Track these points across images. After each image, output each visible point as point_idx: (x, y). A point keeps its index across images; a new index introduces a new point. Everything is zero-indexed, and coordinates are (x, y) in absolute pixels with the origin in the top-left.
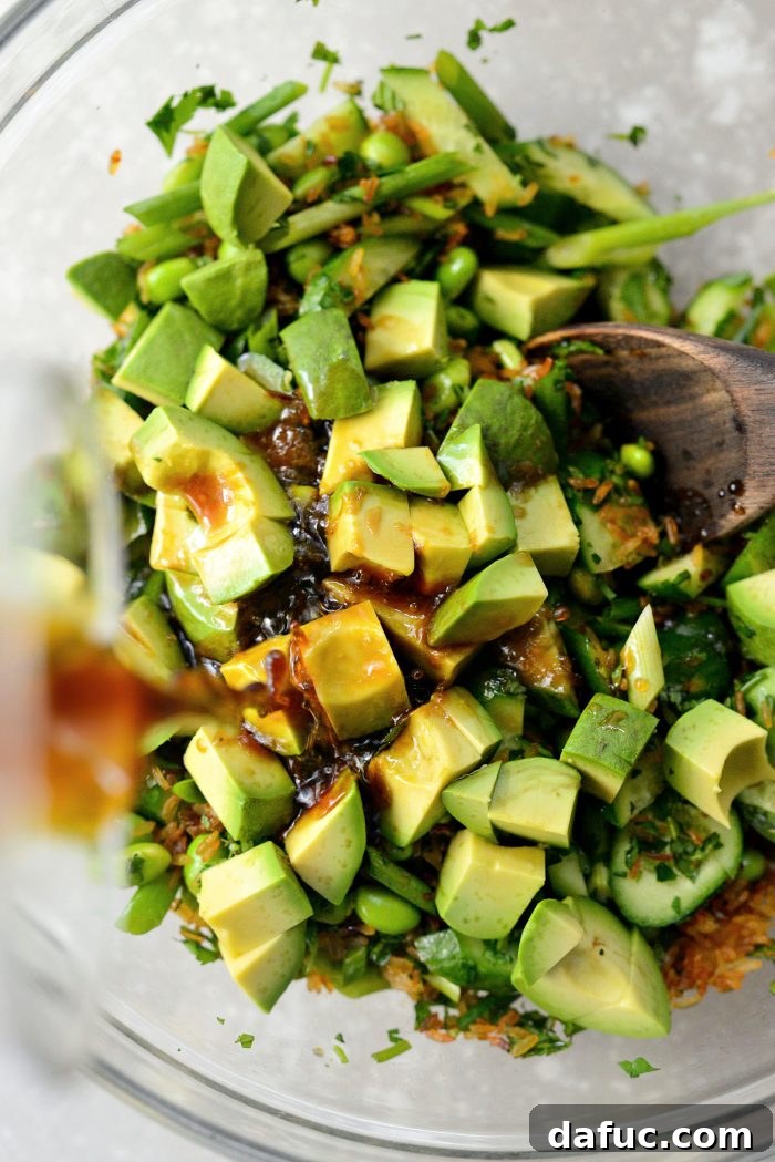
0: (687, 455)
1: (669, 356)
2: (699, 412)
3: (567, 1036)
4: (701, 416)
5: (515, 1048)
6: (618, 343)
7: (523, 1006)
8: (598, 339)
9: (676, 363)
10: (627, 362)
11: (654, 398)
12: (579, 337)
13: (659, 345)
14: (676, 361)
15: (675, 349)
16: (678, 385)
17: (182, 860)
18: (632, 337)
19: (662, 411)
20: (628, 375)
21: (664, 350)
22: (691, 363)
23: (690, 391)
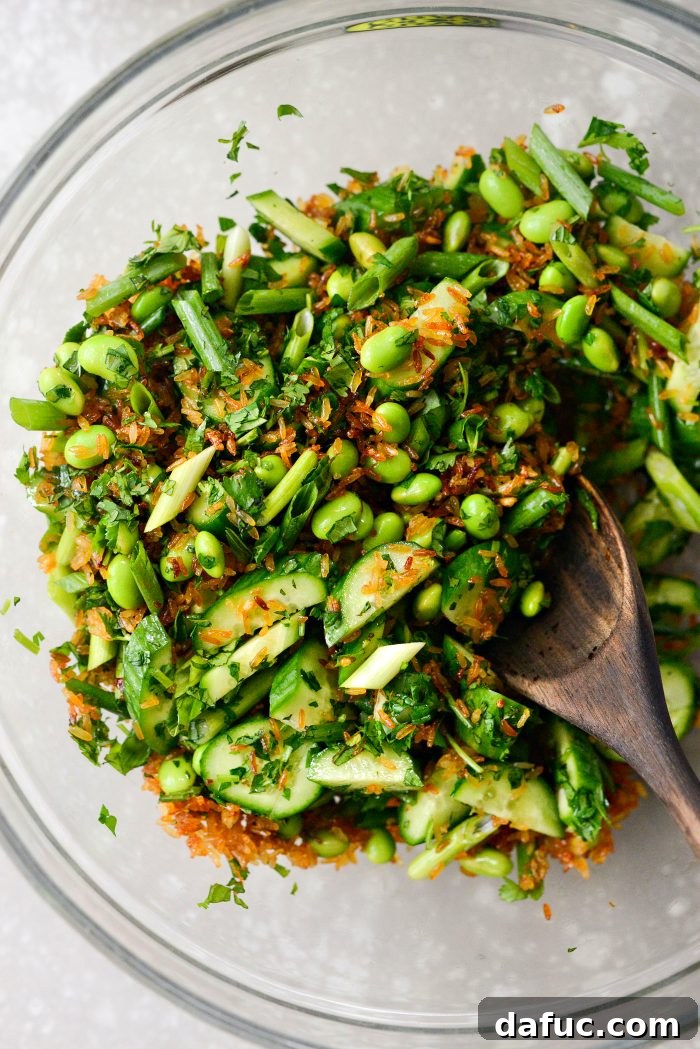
0: (555, 628)
1: (616, 577)
2: (589, 620)
3: (105, 759)
4: (587, 622)
5: (76, 728)
6: (607, 535)
7: (107, 718)
8: (603, 519)
9: (615, 585)
10: (598, 549)
11: (583, 582)
12: (597, 505)
13: (620, 566)
14: (616, 585)
15: (623, 579)
16: (600, 595)
17: (83, 423)
18: (616, 544)
19: (577, 592)
20: (590, 554)
21: (619, 571)
22: (619, 596)
23: (600, 606)
